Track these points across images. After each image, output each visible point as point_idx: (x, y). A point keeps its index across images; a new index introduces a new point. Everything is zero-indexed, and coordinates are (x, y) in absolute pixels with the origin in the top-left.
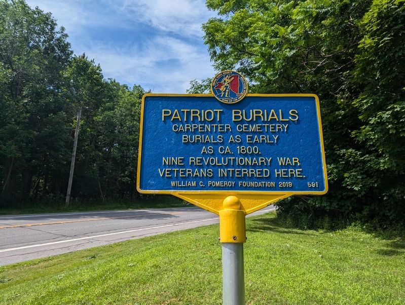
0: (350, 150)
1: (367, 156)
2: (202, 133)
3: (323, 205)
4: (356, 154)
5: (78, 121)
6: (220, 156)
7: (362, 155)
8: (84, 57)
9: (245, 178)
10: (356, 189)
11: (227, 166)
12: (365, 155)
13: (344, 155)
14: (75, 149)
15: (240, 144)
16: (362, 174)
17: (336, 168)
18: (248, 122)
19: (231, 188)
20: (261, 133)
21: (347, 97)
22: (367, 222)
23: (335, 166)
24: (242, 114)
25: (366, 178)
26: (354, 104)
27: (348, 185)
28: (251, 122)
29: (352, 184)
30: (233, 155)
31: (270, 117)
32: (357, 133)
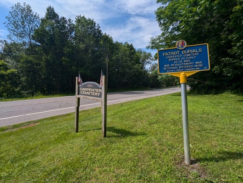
0: (227, 58)
1: (236, 60)
2: (174, 58)
3: (212, 84)
4: (230, 60)
5: (107, 60)
6: (179, 63)
7: (233, 60)
8: (105, 34)
9: (186, 68)
10: (229, 75)
11: (181, 66)
12: (235, 60)
13: (224, 61)
14: (107, 71)
15: (185, 60)
16: (232, 69)
17: (219, 67)
18: (187, 54)
19: (183, 71)
20: (191, 56)
21: (226, 34)
22: (234, 90)
23: (219, 66)
24: (185, 52)
25: (235, 70)
26: (229, 38)
27: (225, 74)
28: (188, 54)
29: (227, 73)
30: (182, 63)
31: (193, 51)
32: (231, 50)
